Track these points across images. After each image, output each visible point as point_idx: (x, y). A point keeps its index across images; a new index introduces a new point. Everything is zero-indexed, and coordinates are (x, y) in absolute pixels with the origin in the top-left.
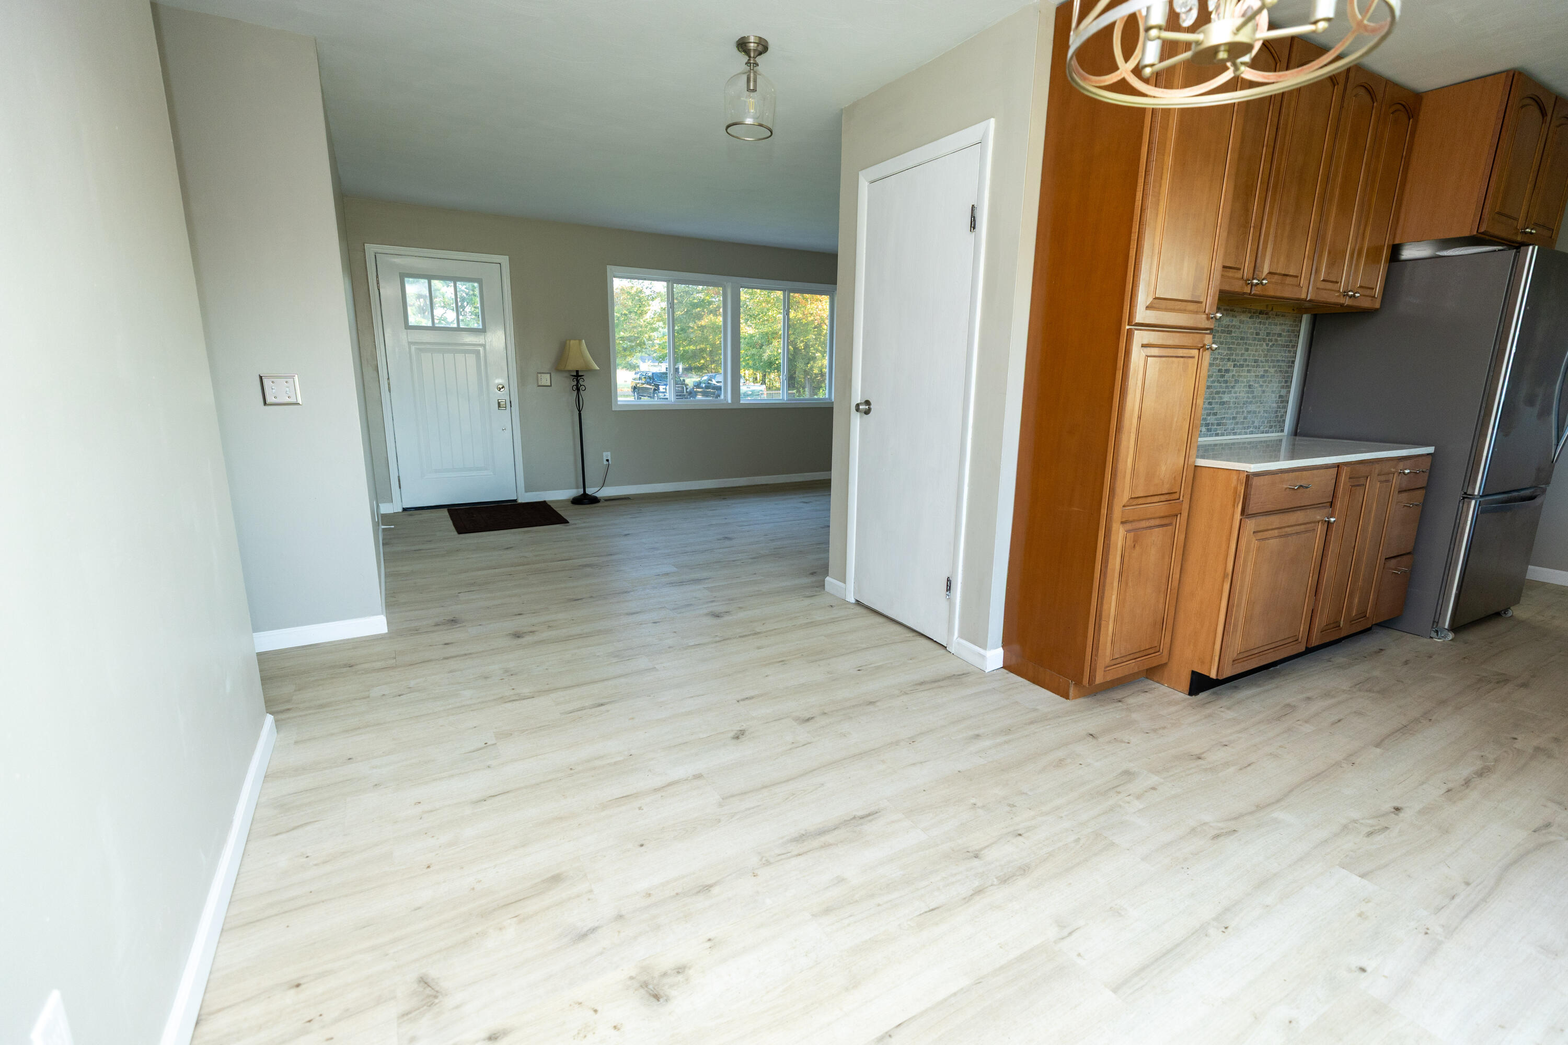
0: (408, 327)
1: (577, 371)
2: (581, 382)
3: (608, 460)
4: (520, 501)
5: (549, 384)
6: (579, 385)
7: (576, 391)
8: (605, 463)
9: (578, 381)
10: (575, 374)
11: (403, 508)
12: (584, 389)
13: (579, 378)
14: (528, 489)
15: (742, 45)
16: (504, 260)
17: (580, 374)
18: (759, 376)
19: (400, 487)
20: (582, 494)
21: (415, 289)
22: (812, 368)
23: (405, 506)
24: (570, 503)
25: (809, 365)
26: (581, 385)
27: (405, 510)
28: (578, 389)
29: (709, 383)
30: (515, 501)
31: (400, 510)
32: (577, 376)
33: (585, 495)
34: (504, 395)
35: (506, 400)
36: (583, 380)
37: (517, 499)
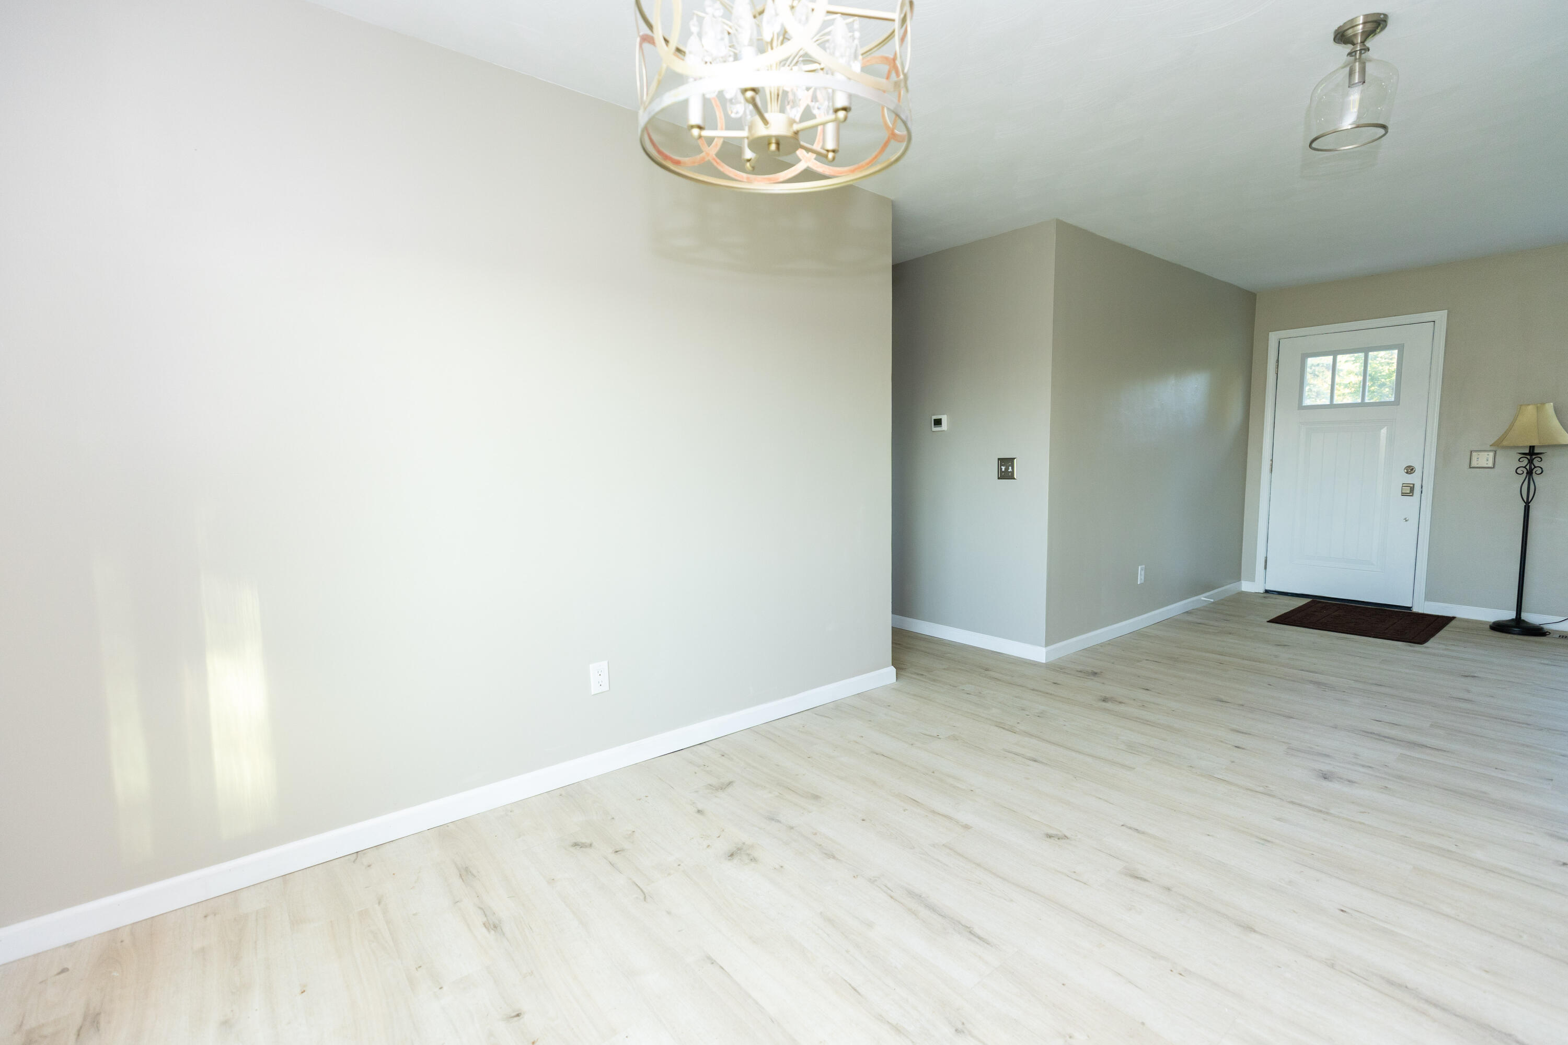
0: (1301, 407)
1: (1532, 448)
2: (1536, 462)
4: (1415, 610)
5: (1473, 465)
6: (1528, 467)
7: (1526, 474)
9: (1532, 461)
10: (1528, 451)
12: (1541, 472)
13: (1534, 457)
14: (1429, 597)
15: (1342, 37)
17: (1536, 451)
19: (1266, 568)
20: (1513, 620)
21: (1318, 365)
23: (1268, 588)
24: (1489, 627)
26: (1535, 467)
27: (1267, 591)
28: (1530, 473)
30: (1409, 608)
31: (1262, 591)
32: (1532, 454)
33: (1518, 620)
34: (1414, 479)
35: (1414, 484)
36: (1540, 460)
37: (1412, 607)
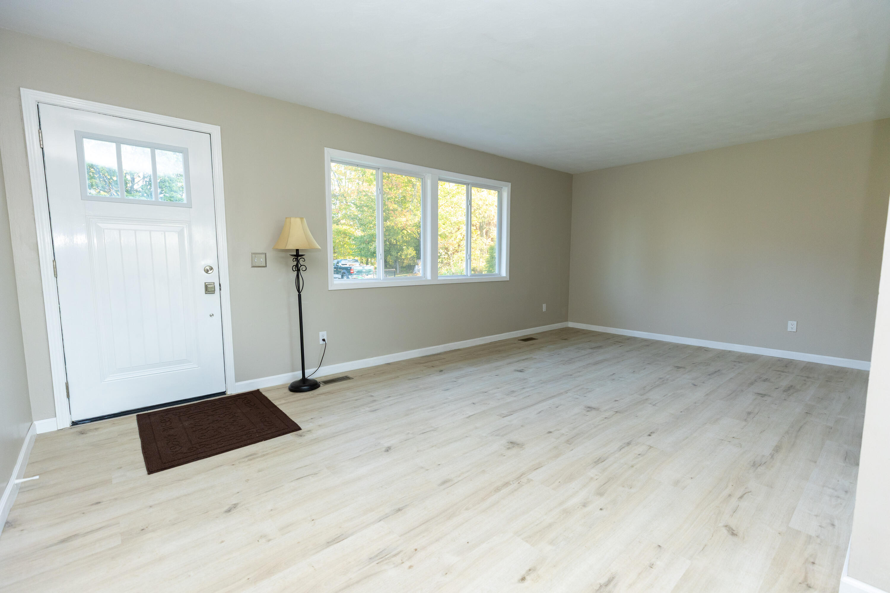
1: (297, 251)
2: (301, 262)
3: (324, 340)
4: (228, 393)
5: (264, 265)
6: (299, 266)
7: (296, 272)
8: (322, 342)
9: (298, 261)
10: (295, 254)
11: (73, 422)
12: (304, 269)
13: (299, 258)
14: (239, 379)
16: (216, 131)
17: (300, 254)
18: (364, 260)
19: (68, 396)
20: (301, 379)
22: (401, 255)
23: (76, 419)
24: (287, 391)
25: (399, 254)
26: (301, 266)
28: (298, 270)
29: (337, 265)
30: (224, 393)
31: (68, 424)
32: (297, 256)
33: (304, 380)
34: (212, 278)
35: (214, 283)
36: (303, 260)
37: (226, 391)
